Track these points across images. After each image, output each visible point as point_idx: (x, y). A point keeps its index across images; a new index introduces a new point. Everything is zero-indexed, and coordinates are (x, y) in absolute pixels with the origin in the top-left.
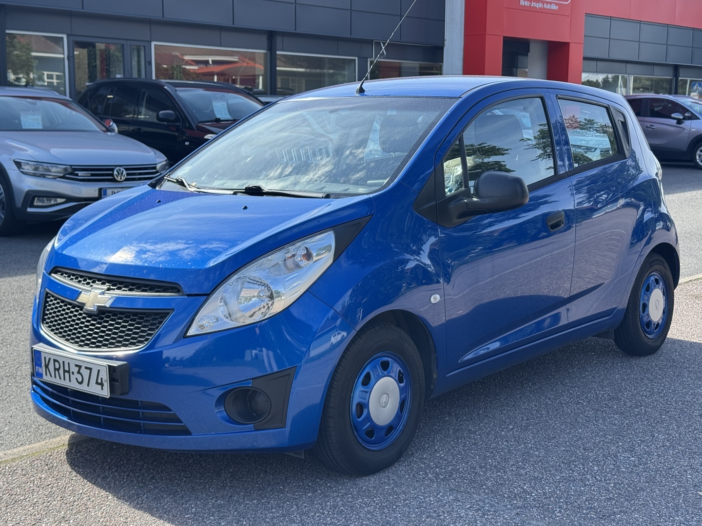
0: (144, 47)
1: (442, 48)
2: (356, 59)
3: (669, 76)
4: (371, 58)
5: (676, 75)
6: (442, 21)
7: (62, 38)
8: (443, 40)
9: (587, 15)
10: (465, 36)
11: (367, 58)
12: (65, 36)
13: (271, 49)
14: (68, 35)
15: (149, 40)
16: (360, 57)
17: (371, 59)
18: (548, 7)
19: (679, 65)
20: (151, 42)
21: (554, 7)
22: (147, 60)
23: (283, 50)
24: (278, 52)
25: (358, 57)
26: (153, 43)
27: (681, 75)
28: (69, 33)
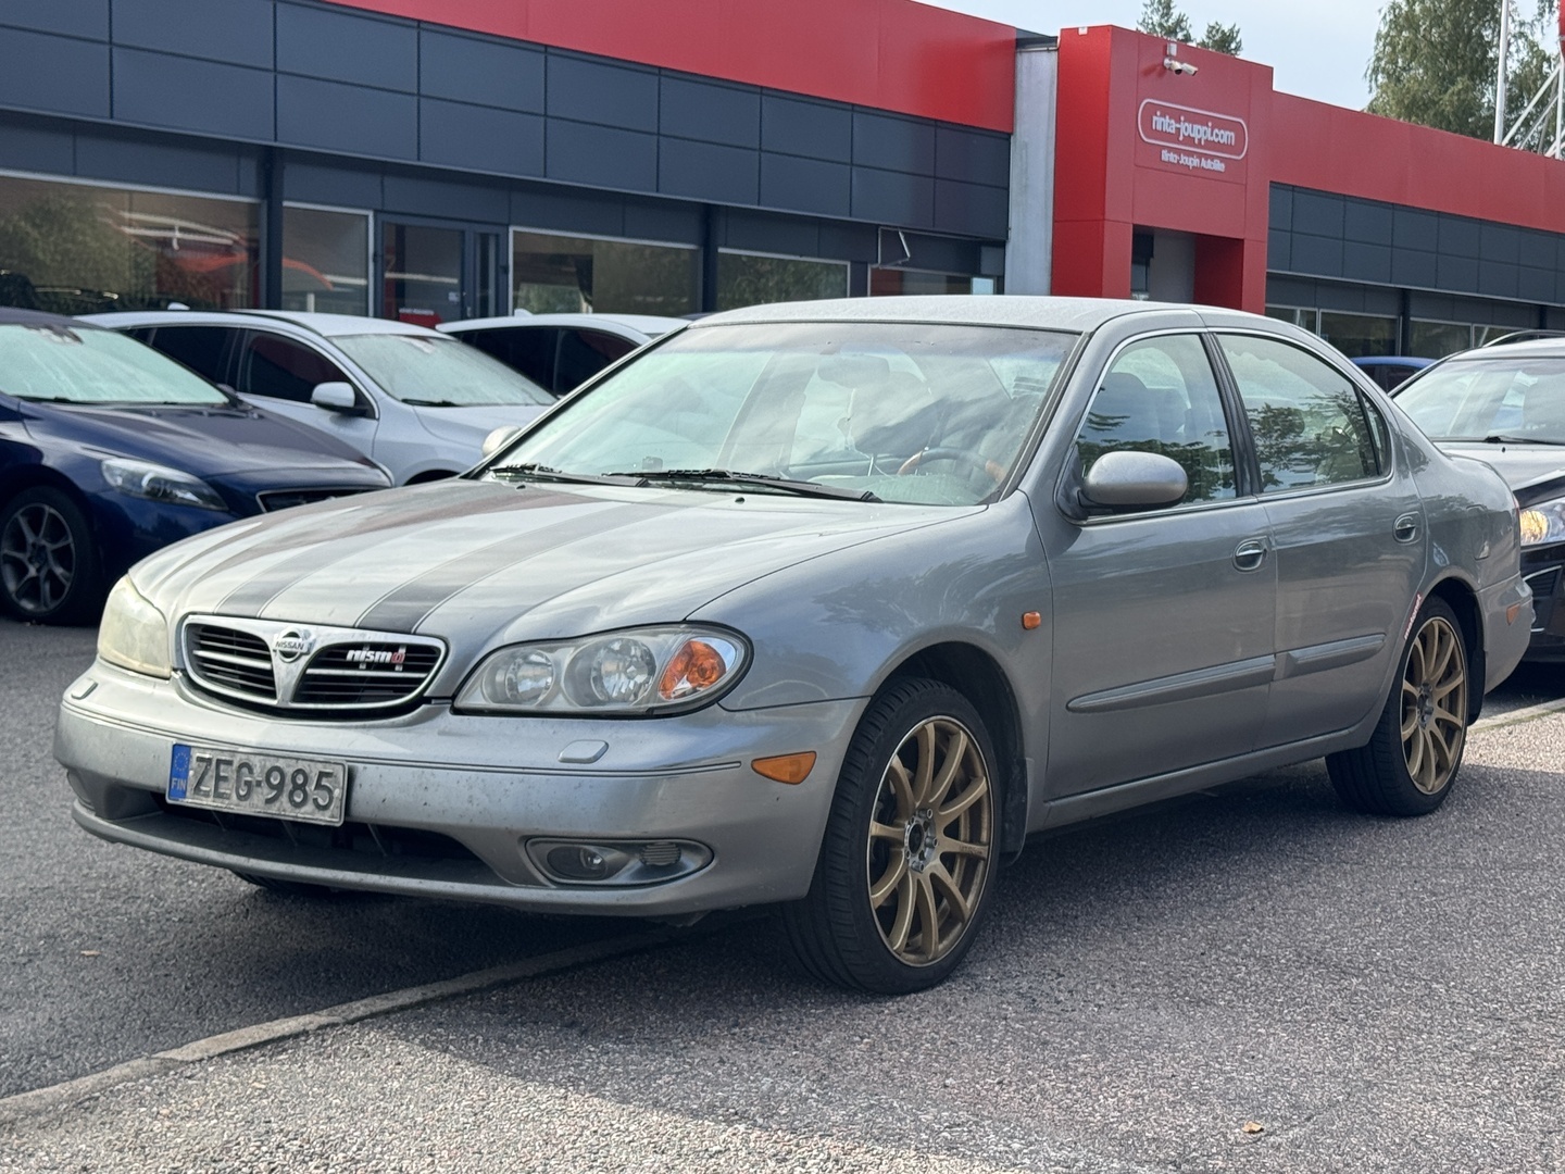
0: (497, 236)
1: (1001, 244)
2: (848, 264)
3: (1390, 313)
4: (872, 263)
5: (1405, 313)
6: (1003, 188)
7: (366, 217)
8: (1007, 229)
10: (1055, 221)
11: (866, 264)
12: (371, 214)
13: (708, 245)
14: (376, 212)
15: (506, 222)
16: (856, 262)
17: (875, 266)
18: (1206, 164)
19: (1410, 291)
20: (507, 226)
21: (1219, 166)
22: (502, 263)
23: (726, 246)
24: (721, 250)
25: (852, 262)
26: (512, 229)
27: (1412, 312)
28: (380, 208)
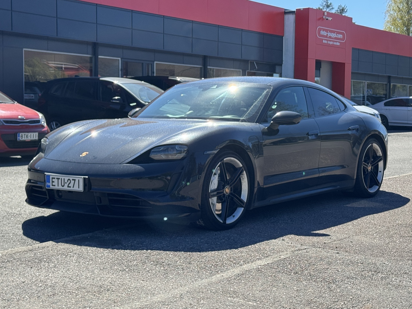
2: (241, 70)
3: (386, 82)
5: (389, 82)
6: (281, 50)
7: (119, 60)
8: (282, 61)
9: (353, 49)
10: (295, 59)
11: (246, 70)
13: (205, 66)
14: (121, 58)
16: (243, 70)
17: (248, 71)
18: (335, 43)
19: (391, 76)
22: (152, 71)
23: (209, 66)
26: (155, 62)
27: (392, 81)
